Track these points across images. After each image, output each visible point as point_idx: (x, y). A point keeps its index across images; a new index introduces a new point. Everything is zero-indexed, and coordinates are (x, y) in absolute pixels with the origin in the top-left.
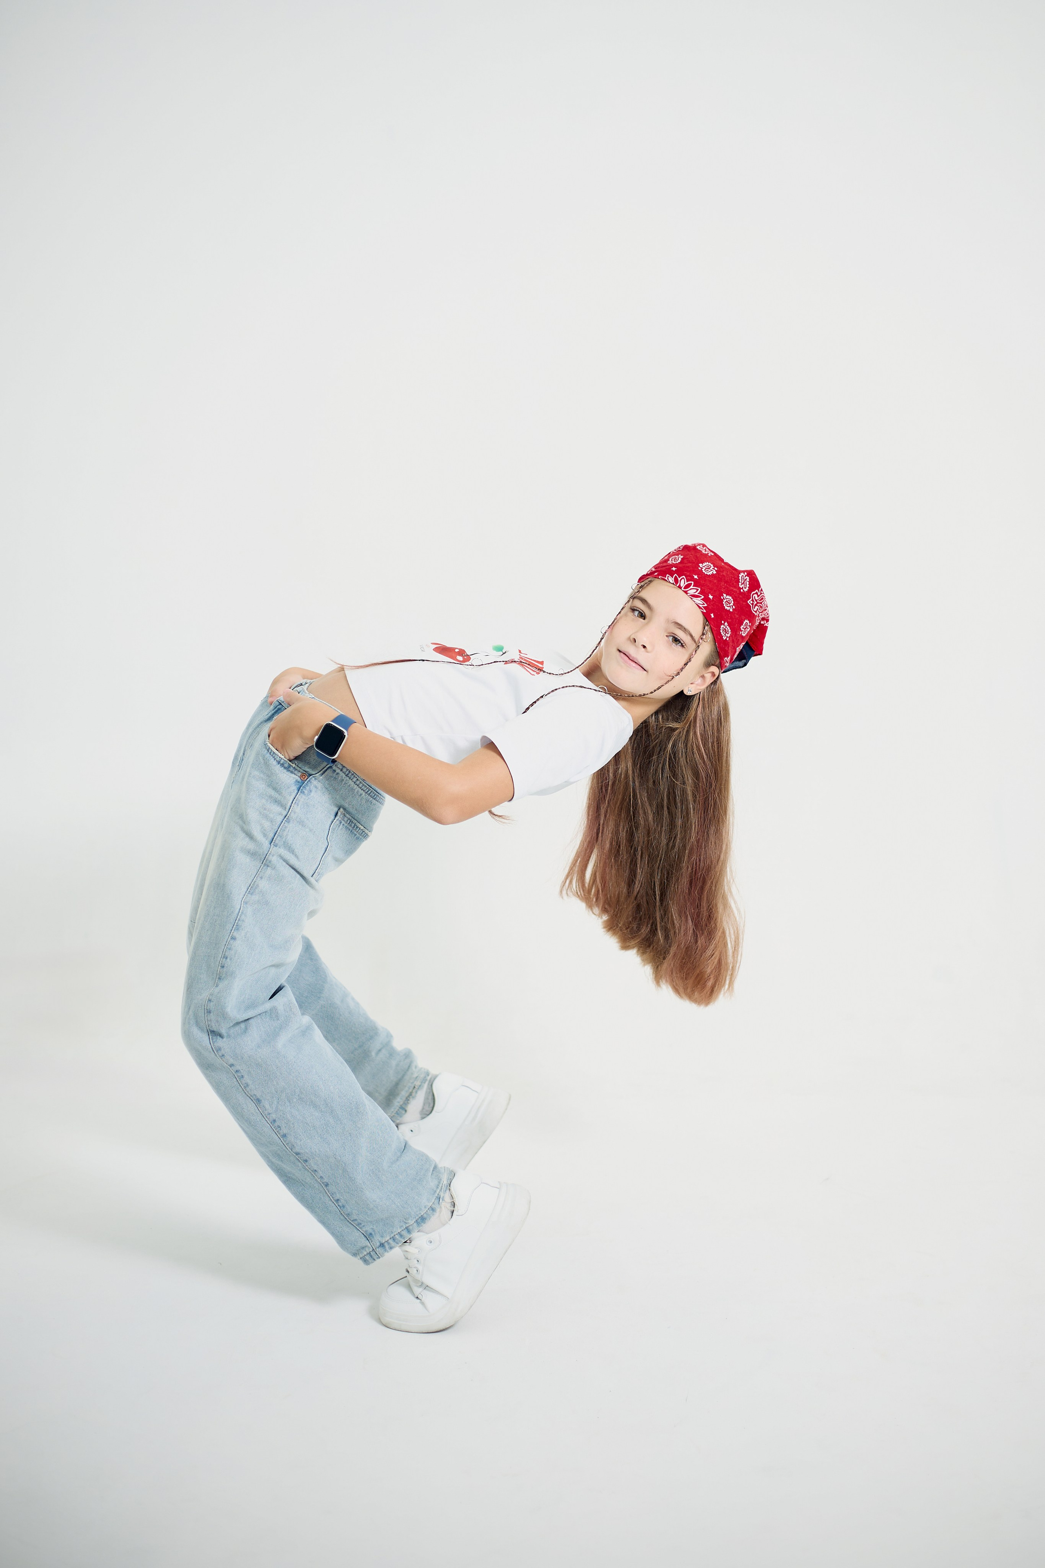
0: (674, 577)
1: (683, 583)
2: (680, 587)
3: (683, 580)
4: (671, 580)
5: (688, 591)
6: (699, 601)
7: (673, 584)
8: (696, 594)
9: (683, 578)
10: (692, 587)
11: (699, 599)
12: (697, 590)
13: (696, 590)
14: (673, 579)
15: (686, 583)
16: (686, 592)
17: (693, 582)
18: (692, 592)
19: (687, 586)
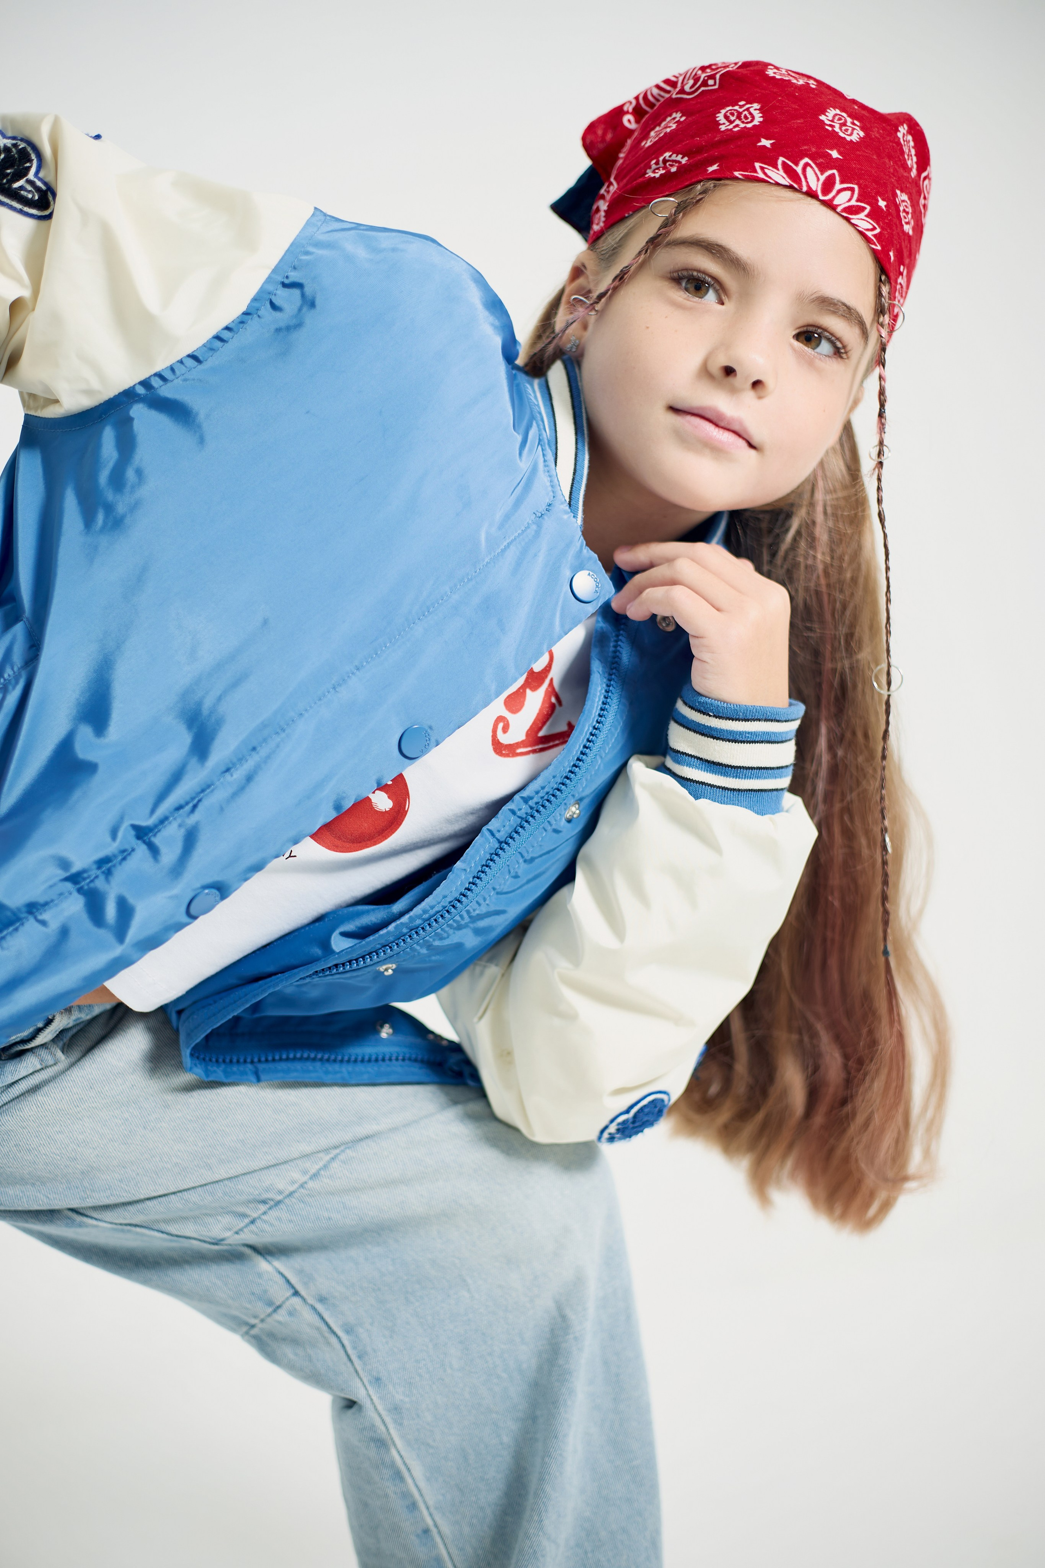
0: (780, 166)
1: (814, 179)
2: (811, 194)
3: (809, 169)
4: (778, 175)
5: (834, 197)
6: (863, 221)
7: (790, 187)
8: (853, 202)
9: (807, 165)
10: (838, 186)
11: (862, 215)
12: (852, 190)
13: (849, 193)
14: (781, 172)
15: (822, 178)
16: (830, 205)
17: (835, 171)
18: (843, 200)
19: (828, 186)
